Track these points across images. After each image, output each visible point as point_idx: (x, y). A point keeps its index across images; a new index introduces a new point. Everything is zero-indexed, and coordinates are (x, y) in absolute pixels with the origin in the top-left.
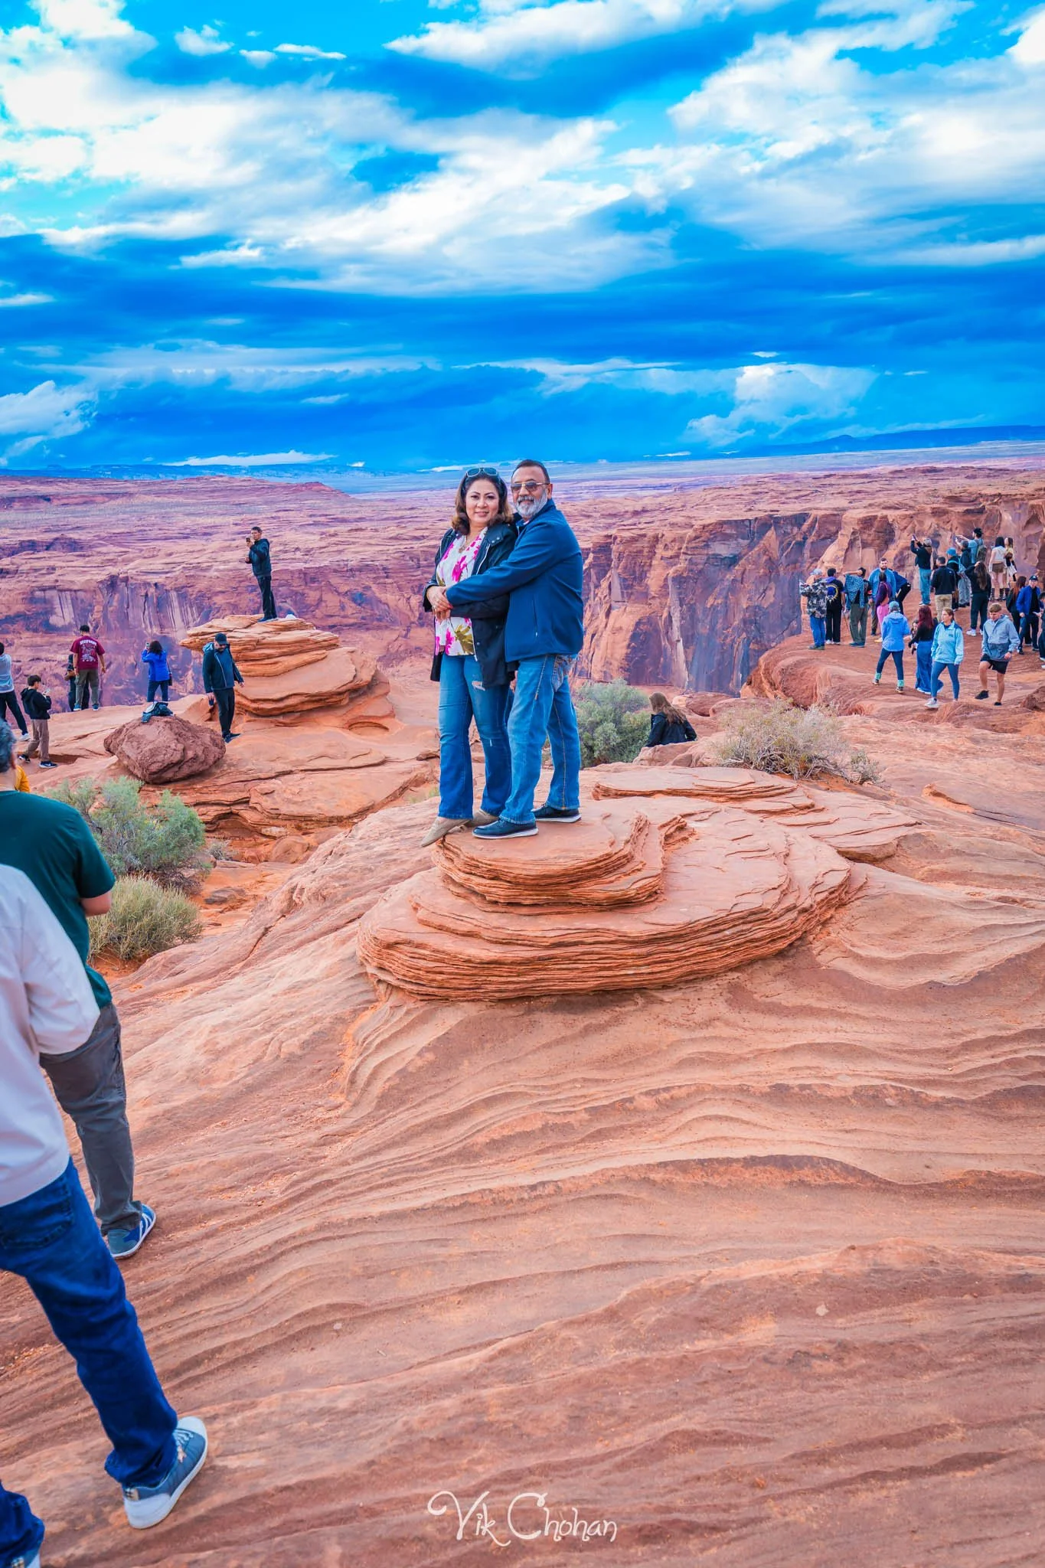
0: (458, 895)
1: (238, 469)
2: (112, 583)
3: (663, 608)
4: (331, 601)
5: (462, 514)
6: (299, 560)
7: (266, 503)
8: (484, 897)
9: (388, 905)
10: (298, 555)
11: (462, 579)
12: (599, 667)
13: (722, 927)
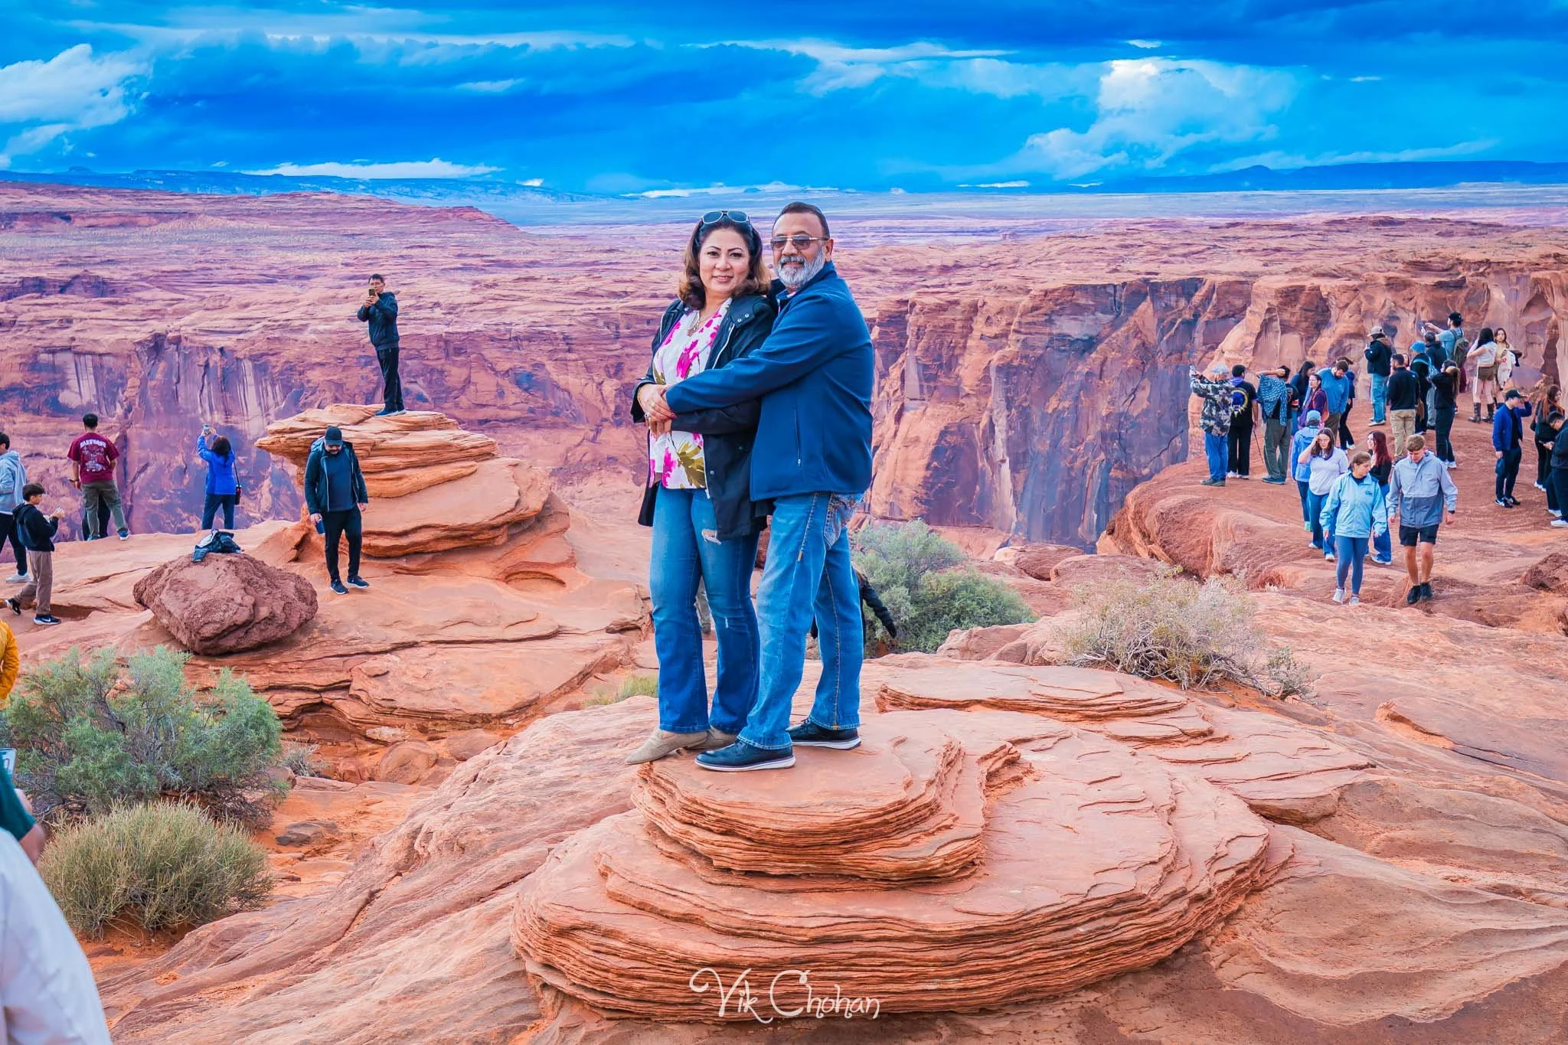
0: (670, 856)
1: (353, 183)
2: (156, 346)
3: (981, 409)
4: (485, 383)
5: (694, 279)
6: (439, 321)
7: (393, 235)
8: (709, 861)
9: (561, 867)
10: (438, 313)
11: (691, 374)
12: (883, 496)
13: (1072, 921)
